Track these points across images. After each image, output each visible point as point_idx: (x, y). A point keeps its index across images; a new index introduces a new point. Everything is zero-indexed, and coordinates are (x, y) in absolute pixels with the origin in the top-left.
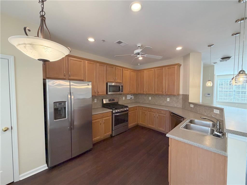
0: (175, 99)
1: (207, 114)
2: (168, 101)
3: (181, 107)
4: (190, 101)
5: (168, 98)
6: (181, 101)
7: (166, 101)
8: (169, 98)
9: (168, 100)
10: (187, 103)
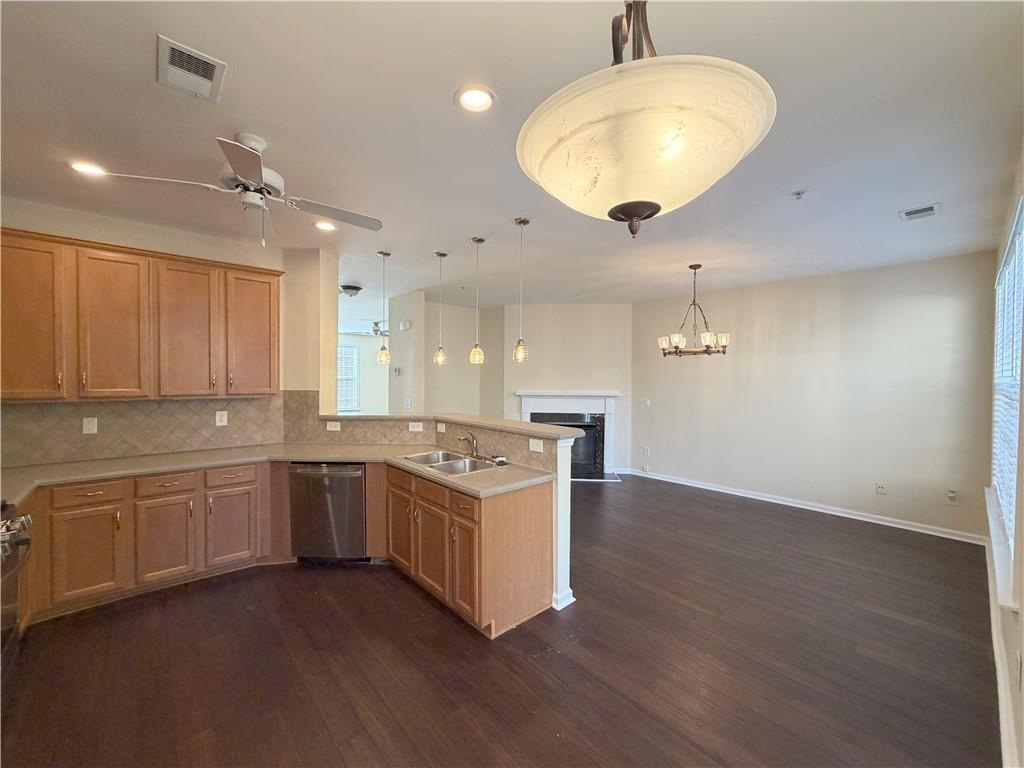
0: (252, 411)
1: (390, 441)
2: (218, 424)
3: (282, 441)
4: (324, 411)
5: (218, 414)
6: (278, 419)
7: (210, 424)
8: (226, 412)
9: (222, 418)
10: (311, 422)
